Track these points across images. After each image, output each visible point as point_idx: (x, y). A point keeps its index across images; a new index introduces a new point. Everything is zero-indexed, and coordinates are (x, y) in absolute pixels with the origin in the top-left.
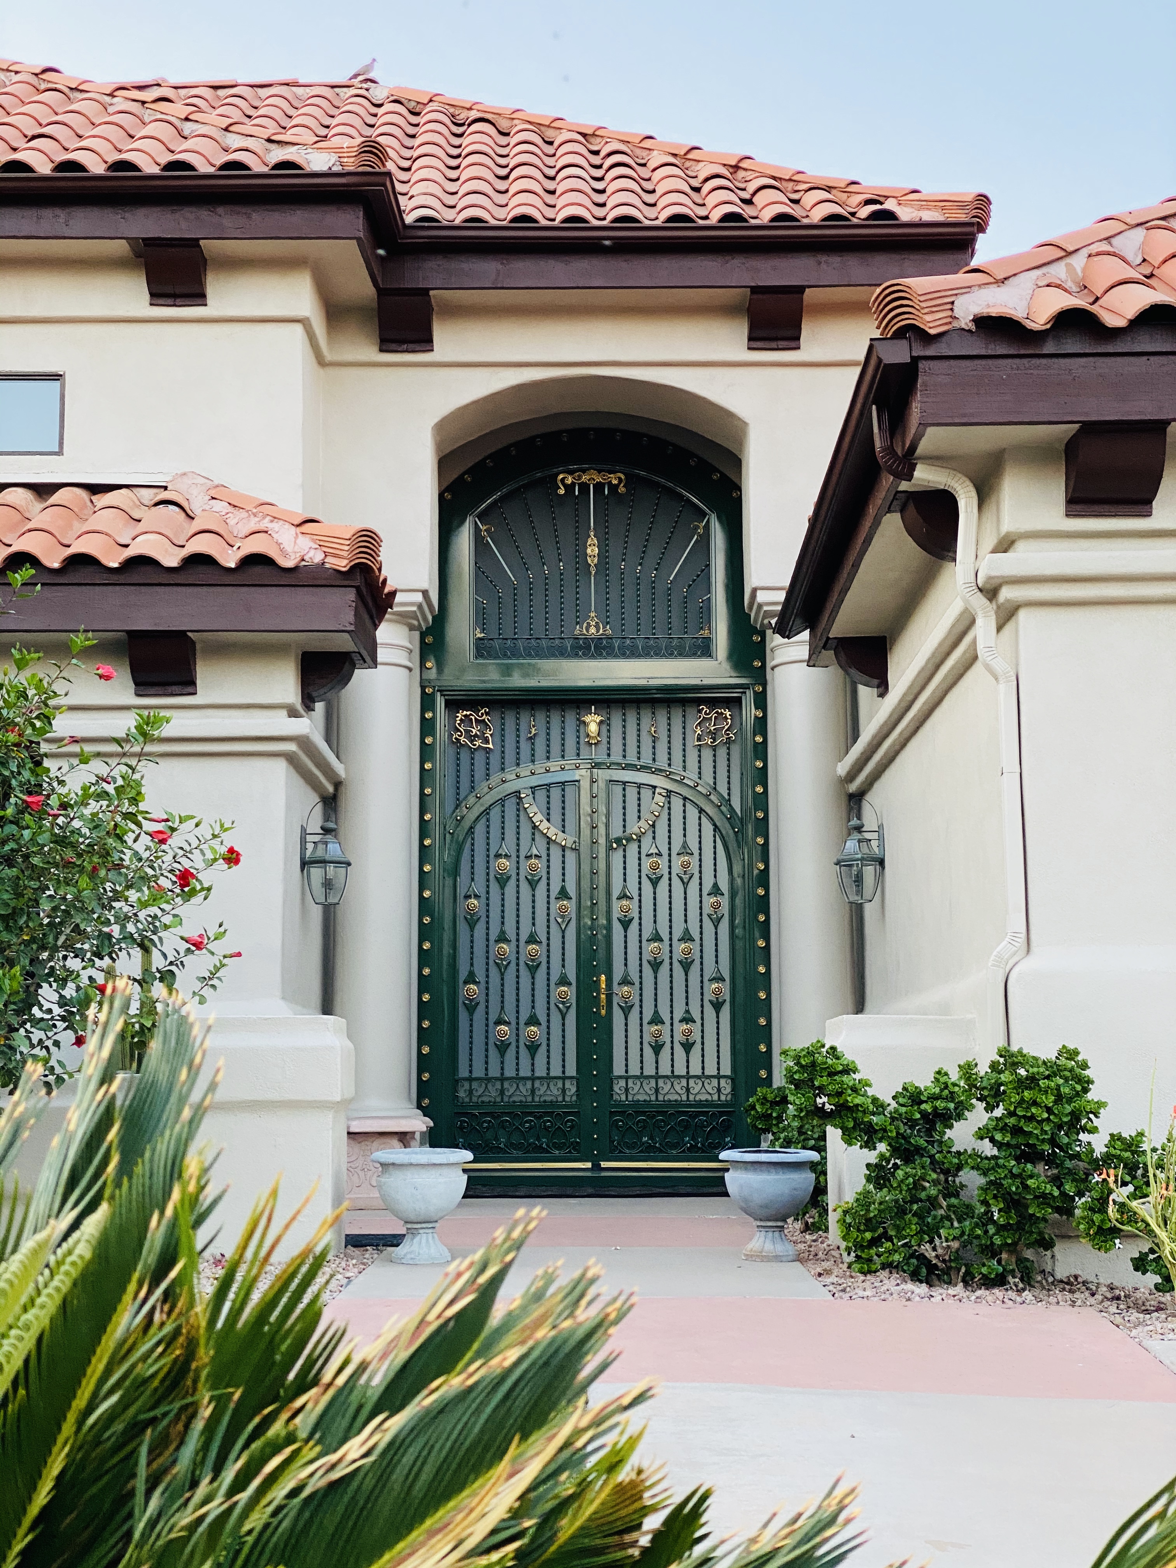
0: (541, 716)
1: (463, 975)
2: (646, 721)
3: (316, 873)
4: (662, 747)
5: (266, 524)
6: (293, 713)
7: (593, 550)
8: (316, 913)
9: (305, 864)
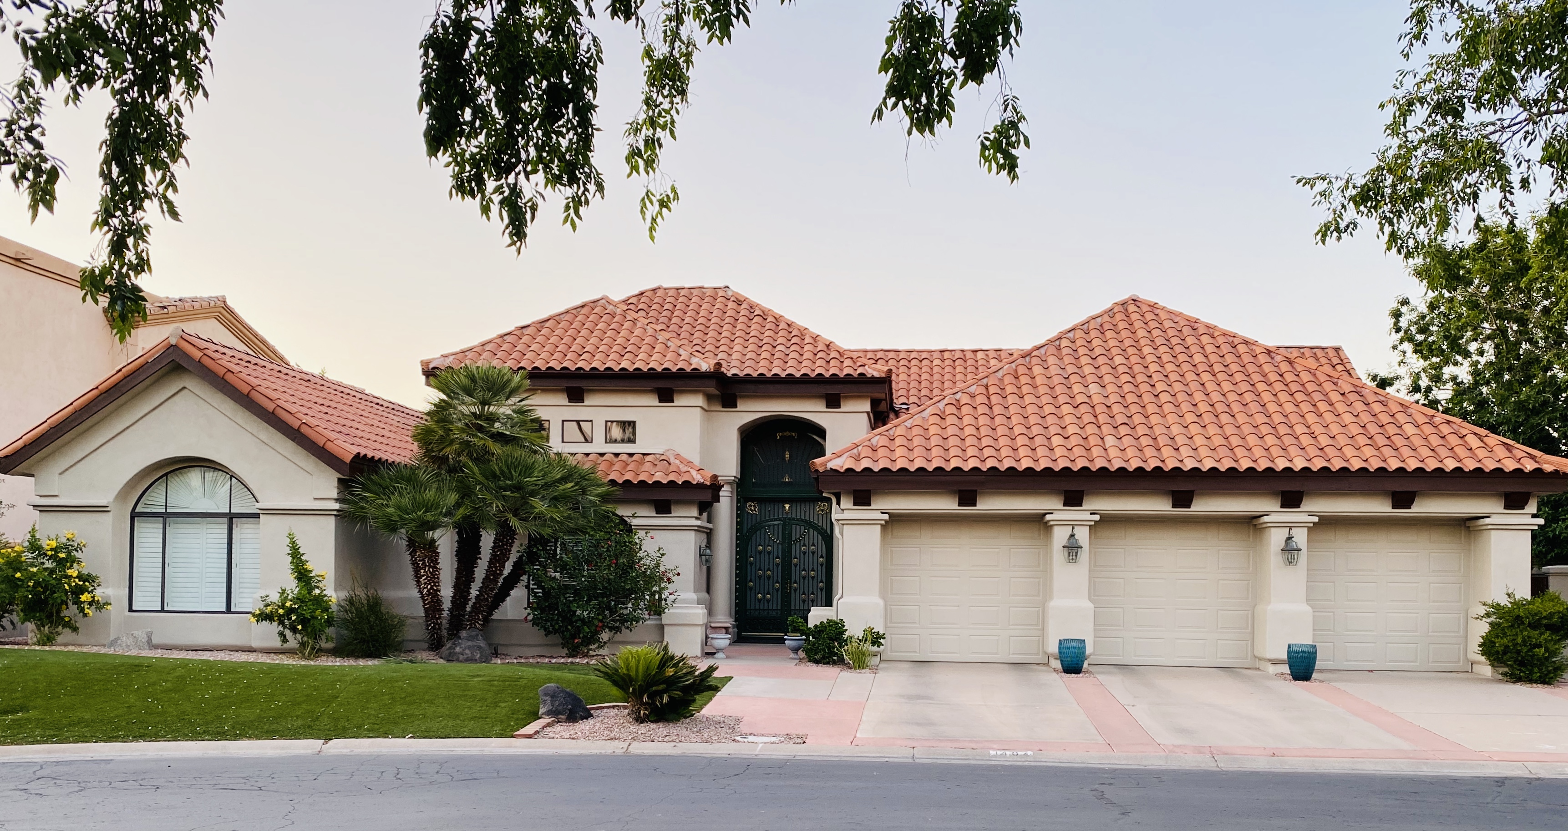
0: (772, 505)
1: (749, 579)
2: (803, 506)
3: (704, 557)
4: (807, 514)
5: (689, 469)
6: (697, 518)
7: (787, 456)
8: (705, 568)
9: (701, 555)
